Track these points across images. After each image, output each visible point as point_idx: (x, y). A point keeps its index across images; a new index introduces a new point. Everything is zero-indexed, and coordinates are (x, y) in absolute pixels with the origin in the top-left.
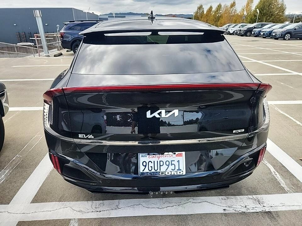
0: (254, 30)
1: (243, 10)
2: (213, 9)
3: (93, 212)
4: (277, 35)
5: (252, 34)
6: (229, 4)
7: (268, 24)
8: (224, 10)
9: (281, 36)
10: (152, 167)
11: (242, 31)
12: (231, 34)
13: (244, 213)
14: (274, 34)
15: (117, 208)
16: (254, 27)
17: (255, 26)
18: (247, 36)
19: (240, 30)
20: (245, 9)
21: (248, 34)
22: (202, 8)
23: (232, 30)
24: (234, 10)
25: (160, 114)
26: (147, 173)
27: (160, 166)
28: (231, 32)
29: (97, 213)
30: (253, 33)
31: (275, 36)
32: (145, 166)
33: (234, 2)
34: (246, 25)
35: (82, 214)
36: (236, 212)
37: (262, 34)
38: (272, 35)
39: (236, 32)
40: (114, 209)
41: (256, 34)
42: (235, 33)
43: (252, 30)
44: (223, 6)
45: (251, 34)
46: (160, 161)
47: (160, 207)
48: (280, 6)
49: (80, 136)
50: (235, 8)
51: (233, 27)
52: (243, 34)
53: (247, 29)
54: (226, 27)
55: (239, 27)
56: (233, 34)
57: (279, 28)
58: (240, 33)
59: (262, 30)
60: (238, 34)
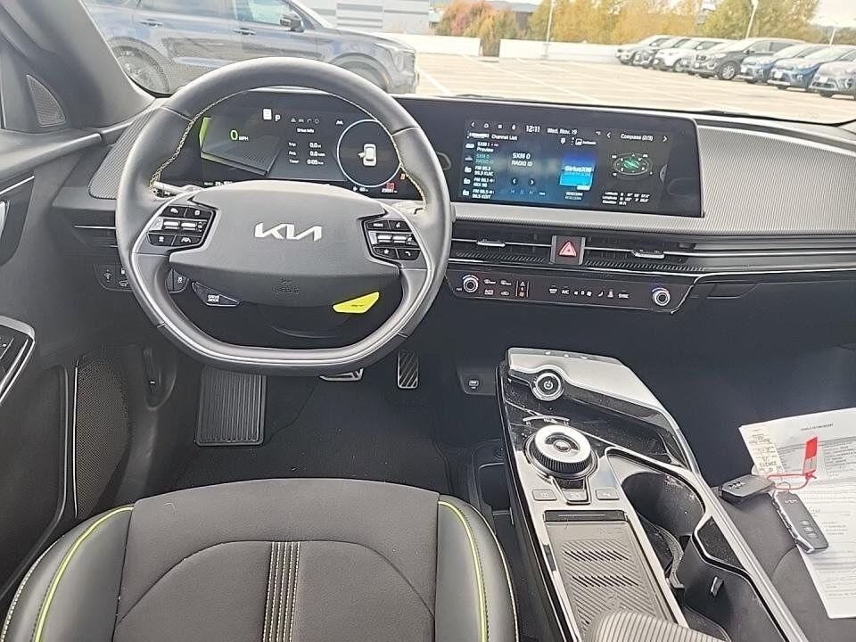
0: (746, 60)
4: (835, 81)
5: (741, 74)
7: (790, 45)
9: (850, 85)
11: (709, 60)
12: (665, 69)
14: (823, 80)
16: (748, 52)
17: (751, 49)
18: (723, 79)
19: (704, 58)
21: (728, 72)
23: (671, 54)
28: (669, 62)
30: (744, 70)
31: (827, 85)
34: (716, 43)
37: (779, 75)
38: (814, 80)
39: (685, 63)
41: (755, 75)
42: (682, 66)
43: (741, 61)
45: (737, 72)
51: (674, 47)
52: (710, 69)
53: (724, 55)
54: (650, 45)
55: (695, 48)
56: (672, 69)
57: (836, 60)
58: (700, 68)
59: (778, 63)
60: (693, 70)
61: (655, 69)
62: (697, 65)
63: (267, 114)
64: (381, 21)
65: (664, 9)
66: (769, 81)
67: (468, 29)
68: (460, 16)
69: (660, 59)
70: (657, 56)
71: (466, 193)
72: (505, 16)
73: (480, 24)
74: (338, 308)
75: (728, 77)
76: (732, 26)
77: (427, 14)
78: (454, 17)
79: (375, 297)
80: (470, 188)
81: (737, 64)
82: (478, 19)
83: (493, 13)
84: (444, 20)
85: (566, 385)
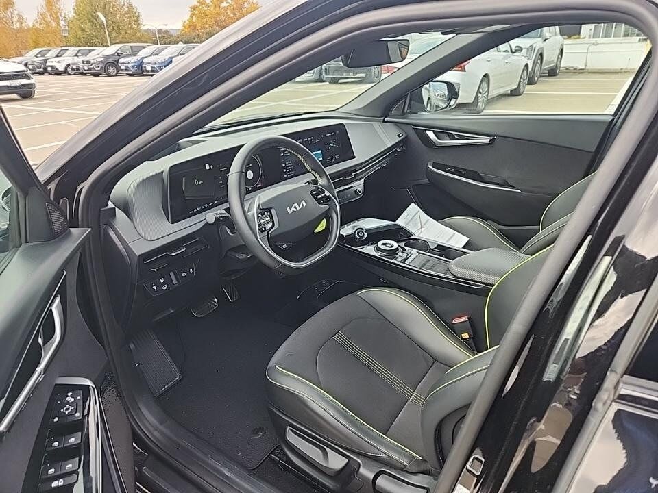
0: (121, 61)
5: (122, 70)
7: (144, 47)
11: (94, 63)
12: (60, 73)
16: (119, 54)
17: (120, 52)
18: (110, 75)
19: (88, 62)
21: (111, 70)
23: (58, 62)
28: (61, 67)
30: (122, 67)
37: (149, 68)
39: (74, 67)
41: (132, 70)
42: (72, 69)
43: (117, 61)
45: (118, 69)
51: (57, 56)
52: (98, 70)
53: (102, 59)
54: (36, 56)
55: (76, 55)
56: (65, 72)
57: (178, 55)
58: (89, 70)
59: (145, 60)
60: (85, 72)
61: (50, 74)
62: (86, 68)
63: (207, 167)
65: (23, 25)
66: (145, 73)
69: (52, 67)
70: (48, 64)
71: (285, 176)
74: (317, 230)
75: (114, 74)
76: (88, 35)
79: (324, 220)
80: (286, 173)
81: (115, 63)
85: (367, 231)
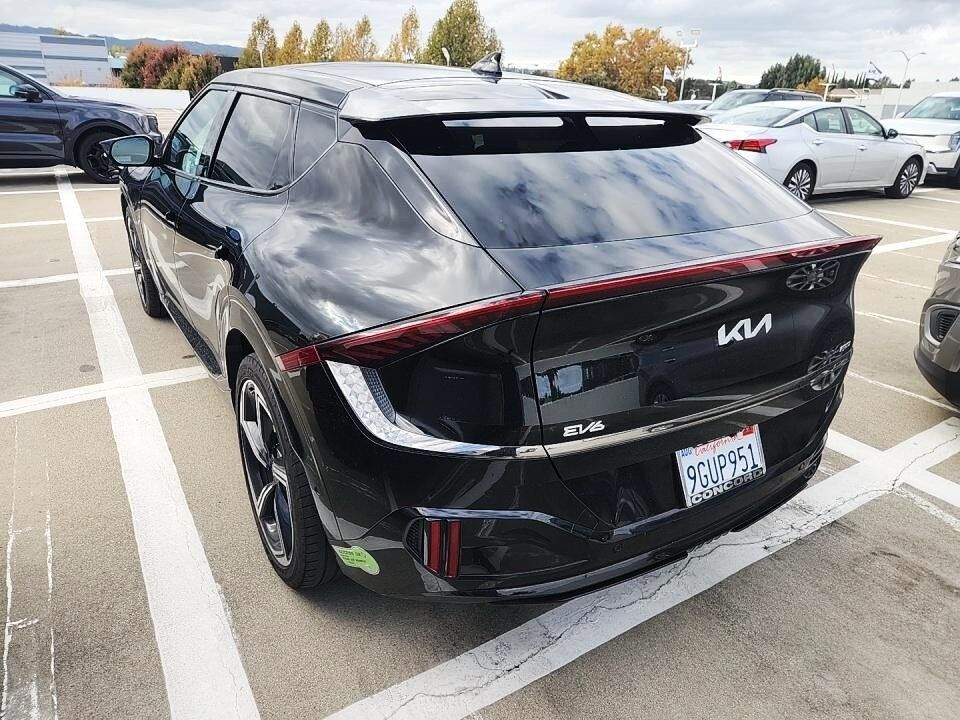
1: (396, 46)
2: (303, 36)
3: (498, 677)
6: (351, 25)
8: (340, 42)
10: (706, 476)
13: (799, 542)
15: (551, 640)
20: (400, 44)
22: (267, 28)
24: (368, 47)
25: (742, 331)
26: (702, 493)
27: (721, 468)
29: (512, 673)
32: (694, 478)
33: (366, 22)
35: (476, 694)
36: (789, 544)
40: (545, 644)
44: (333, 28)
46: (719, 457)
47: (647, 595)
48: (488, 43)
49: (568, 431)
50: (370, 41)
64: (43, 68)
67: (165, 78)
68: (150, 63)
72: (207, 63)
73: (180, 72)
77: (106, 60)
78: (143, 63)
82: (175, 67)
83: (194, 60)
84: (129, 66)
